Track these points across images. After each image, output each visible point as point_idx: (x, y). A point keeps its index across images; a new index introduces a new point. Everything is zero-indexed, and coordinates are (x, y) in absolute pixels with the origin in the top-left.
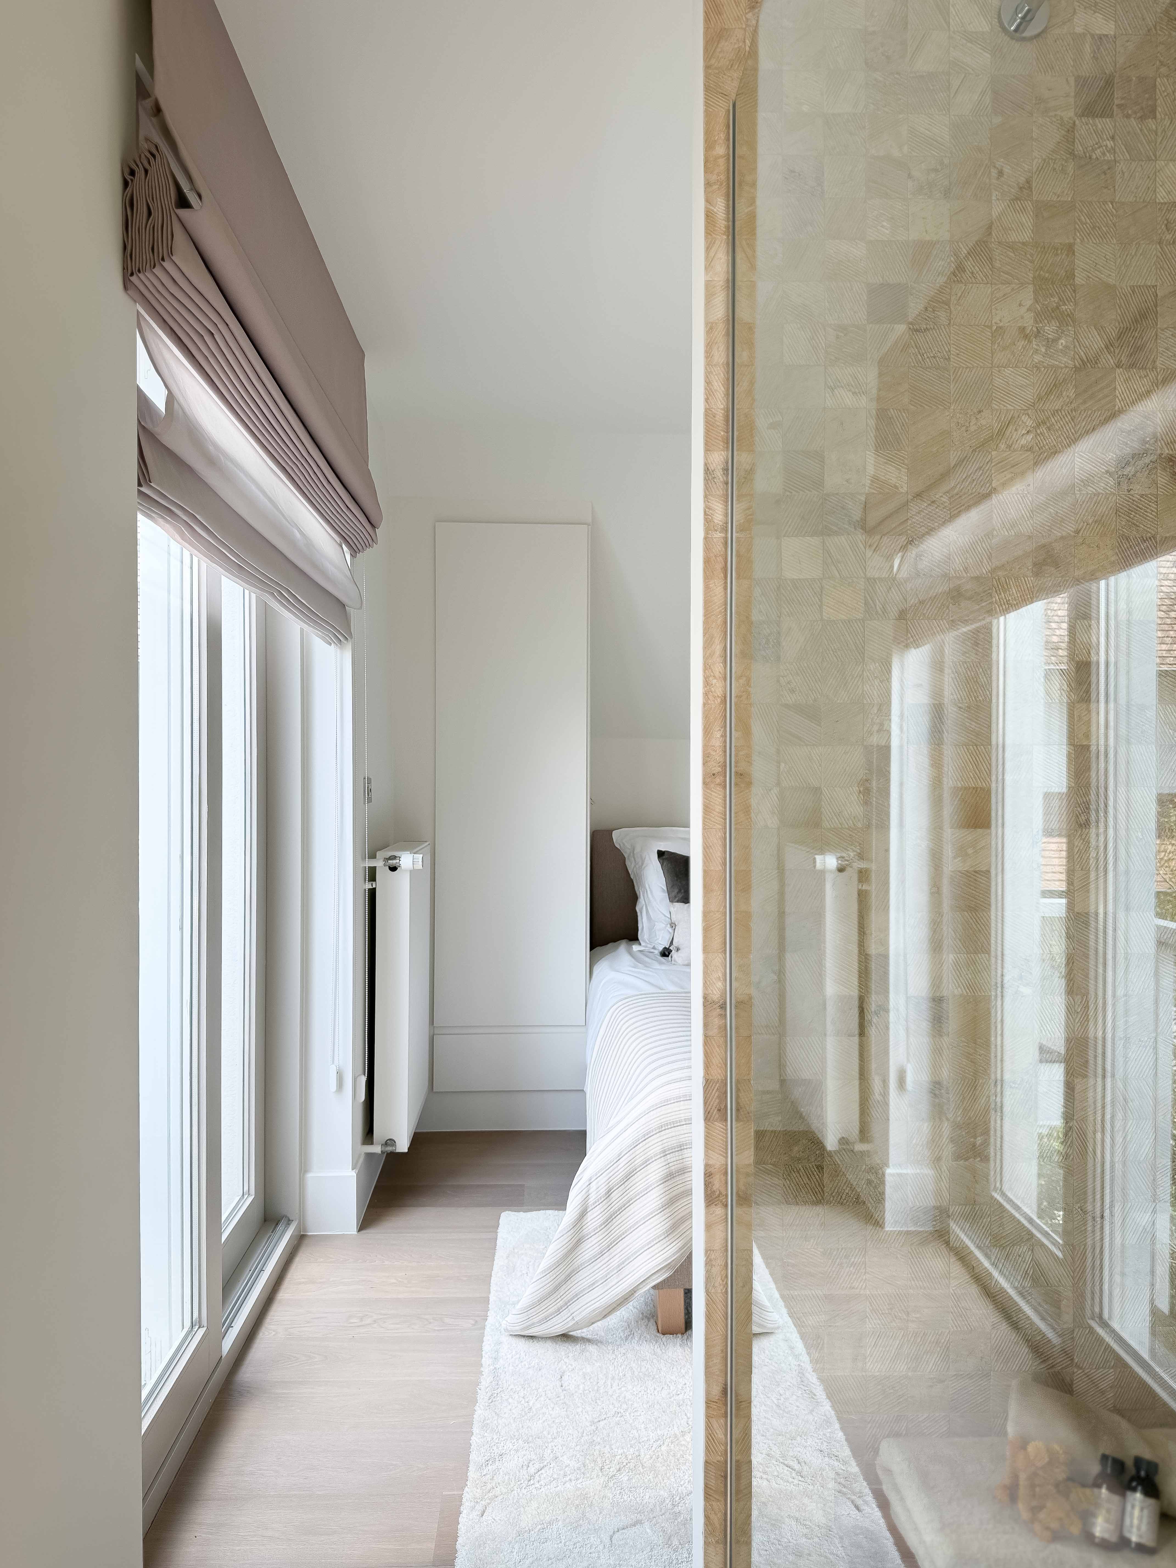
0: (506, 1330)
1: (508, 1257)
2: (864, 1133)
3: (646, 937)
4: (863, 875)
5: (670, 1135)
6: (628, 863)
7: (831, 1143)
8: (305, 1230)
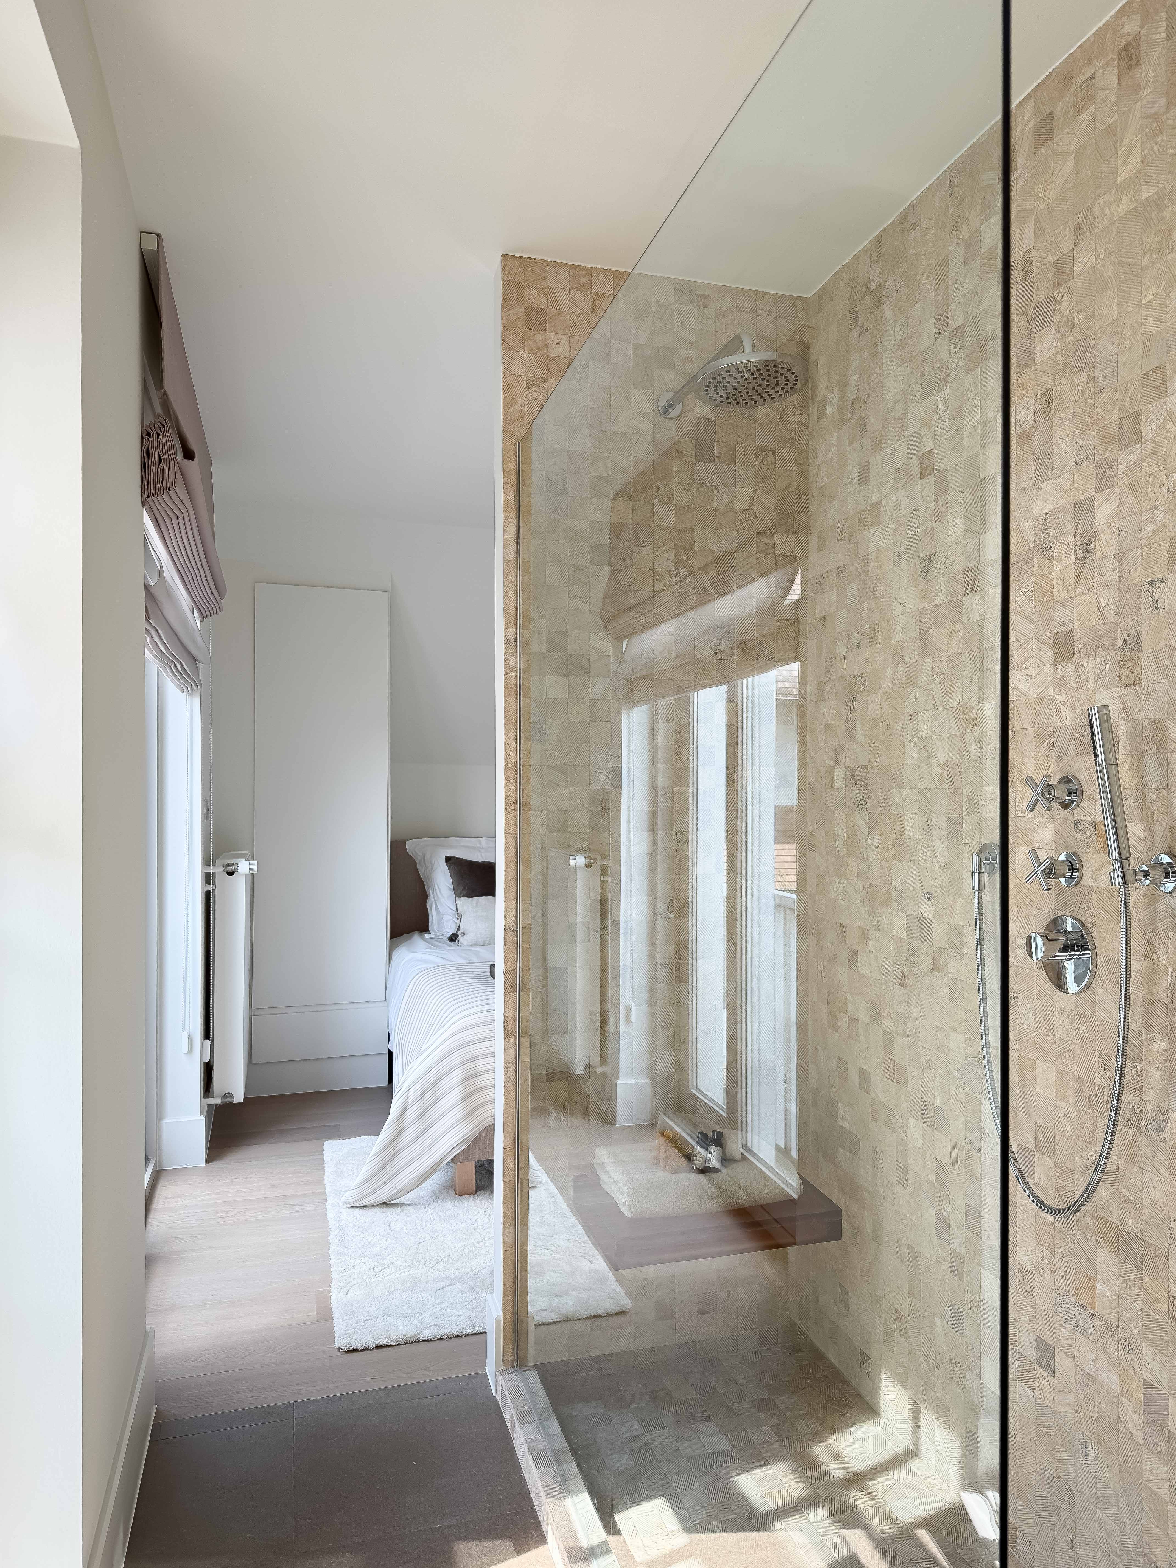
0: (344, 1204)
1: (335, 1166)
2: (603, 1061)
3: (435, 927)
4: (604, 871)
5: (467, 1051)
6: (419, 868)
7: (579, 1070)
8: (160, 1166)
